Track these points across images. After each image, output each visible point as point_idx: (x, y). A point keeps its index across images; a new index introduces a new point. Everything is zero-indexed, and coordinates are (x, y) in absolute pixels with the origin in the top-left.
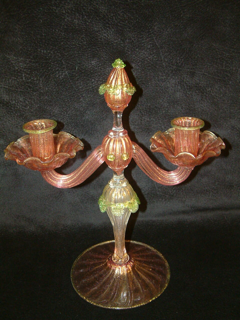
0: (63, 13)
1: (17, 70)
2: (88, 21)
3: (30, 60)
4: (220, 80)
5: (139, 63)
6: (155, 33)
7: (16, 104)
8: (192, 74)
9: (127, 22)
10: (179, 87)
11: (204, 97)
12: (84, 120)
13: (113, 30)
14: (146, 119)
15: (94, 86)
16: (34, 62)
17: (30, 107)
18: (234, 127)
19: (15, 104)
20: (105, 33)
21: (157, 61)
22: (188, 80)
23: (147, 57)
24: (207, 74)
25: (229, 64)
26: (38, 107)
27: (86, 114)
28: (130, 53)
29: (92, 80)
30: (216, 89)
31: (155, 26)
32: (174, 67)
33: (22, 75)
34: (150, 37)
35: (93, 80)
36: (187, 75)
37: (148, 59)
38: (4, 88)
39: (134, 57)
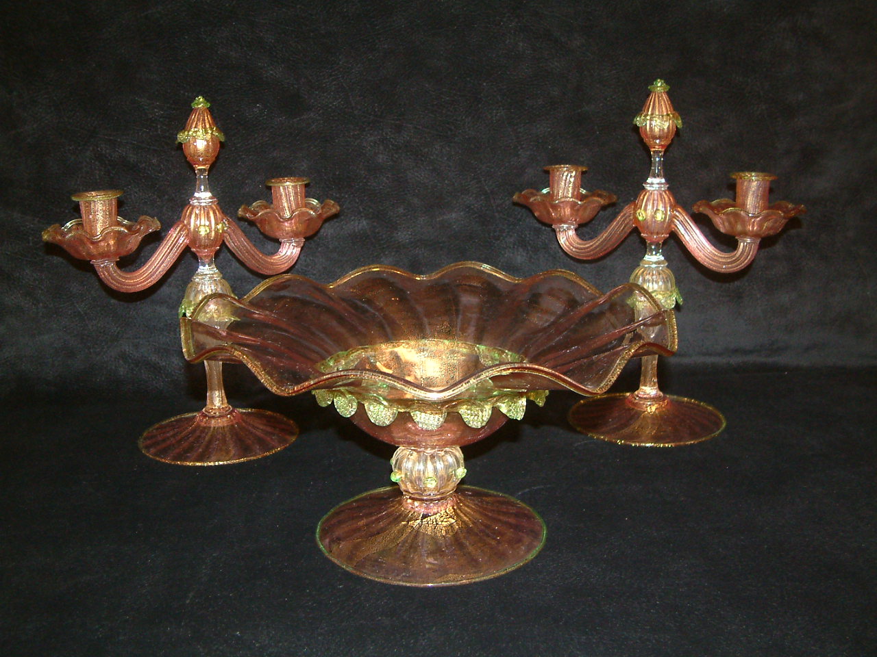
0: (215, 43)
1: (151, 119)
2: (249, 54)
3: (168, 105)
4: (440, 135)
5: (319, 110)
6: (341, 69)
7: (147, 167)
8: (398, 129)
9: (302, 55)
10: (381, 148)
11: (420, 162)
12: (243, 194)
13: (283, 66)
14: (334, 194)
15: (257, 143)
16: (174, 109)
17: (166, 173)
18: (469, 207)
19: (145, 169)
20: (272, 70)
21: (345, 108)
22: (392, 136)
23: (331, 103)
24: (420, 127)
25: (451, 112)
26: (178, 173)
27: (246, 184)
28: (306, 97)
29: (254, 135)
30: (436, 149)
31: (340, 60)
32: (372, 117)
33: (157, 126)
34: (334, 75)
35: (256, 136)
36: (391, 128)
37: (333, 105)
38: (131, 143)
39: (313, 103)
